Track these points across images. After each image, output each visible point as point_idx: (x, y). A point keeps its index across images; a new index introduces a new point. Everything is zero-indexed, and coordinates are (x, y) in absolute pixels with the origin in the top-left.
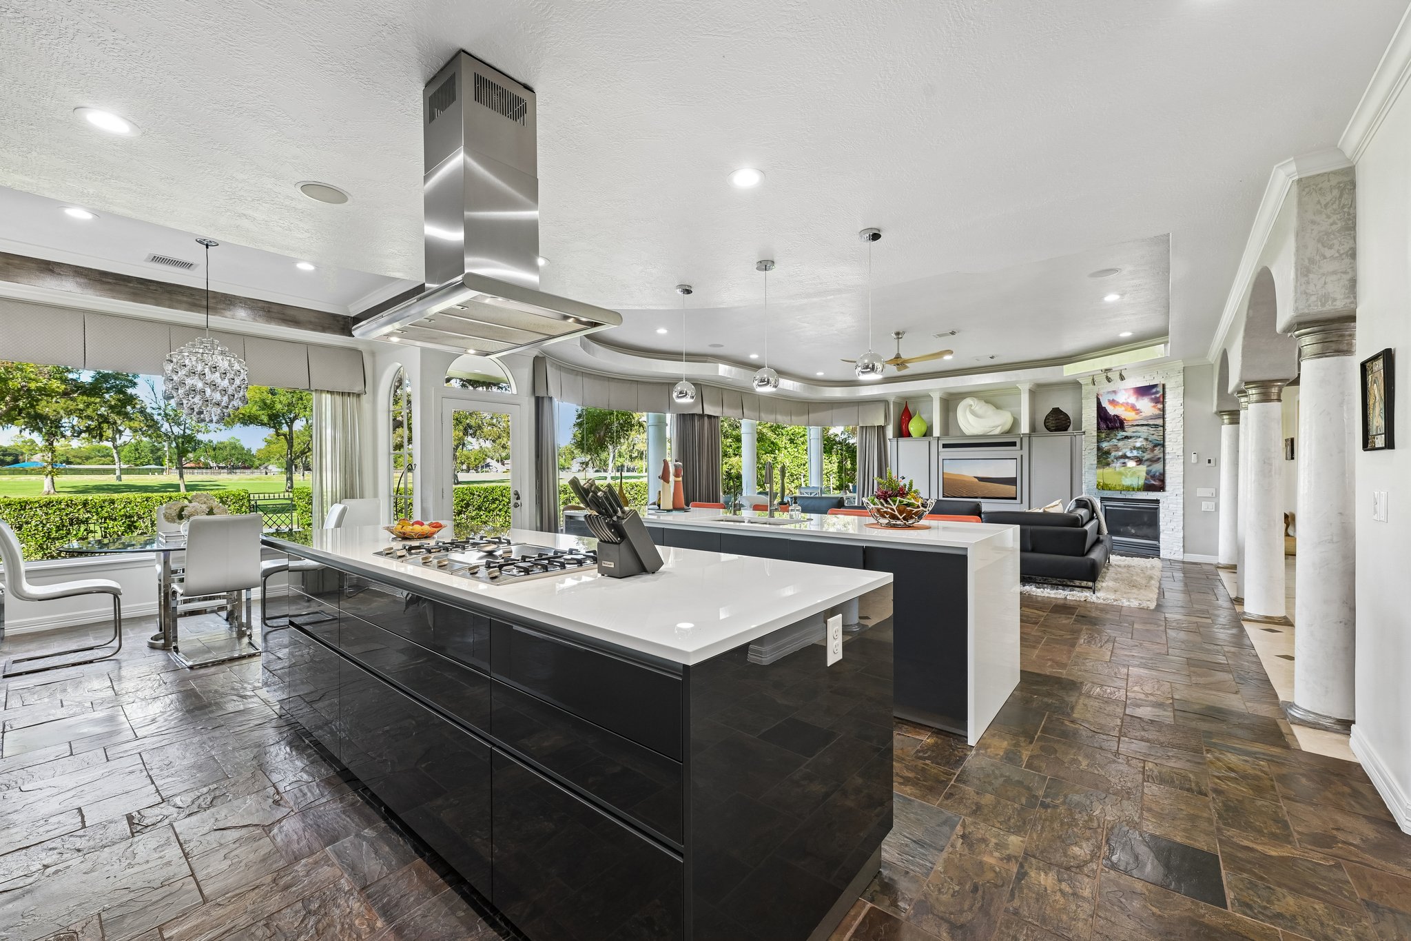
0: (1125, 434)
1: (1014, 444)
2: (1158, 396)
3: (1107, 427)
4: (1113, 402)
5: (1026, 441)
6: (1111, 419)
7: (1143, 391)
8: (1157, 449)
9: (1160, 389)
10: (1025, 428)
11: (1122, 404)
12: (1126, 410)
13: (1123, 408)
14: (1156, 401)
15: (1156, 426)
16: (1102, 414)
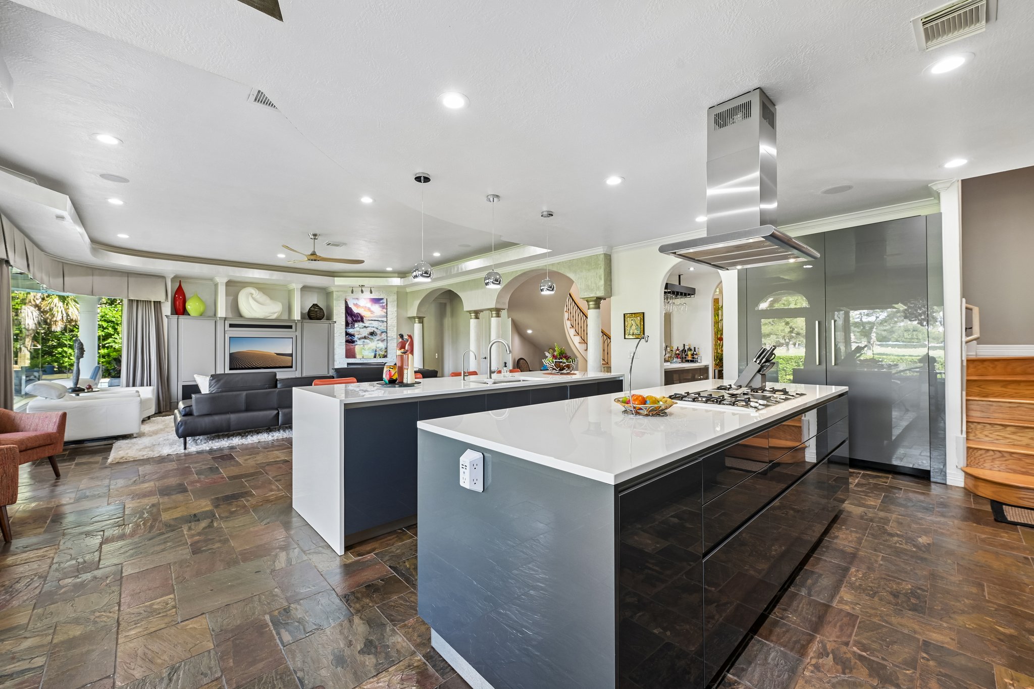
0: (364, 325)
1: (290, 327)
2: (384, 305)
3: (353, 319)
4: (356, 305)
5: (299, 325)
6: (355, 315)
7: (377, 301)
8: (383, 334)
9: (385, 301)
10: (297, 316)
11: (362, 307)
12: (365, 310)
13: (363, 309)
14: (383, 307)
15: (383, 321)
16: (348, 311)
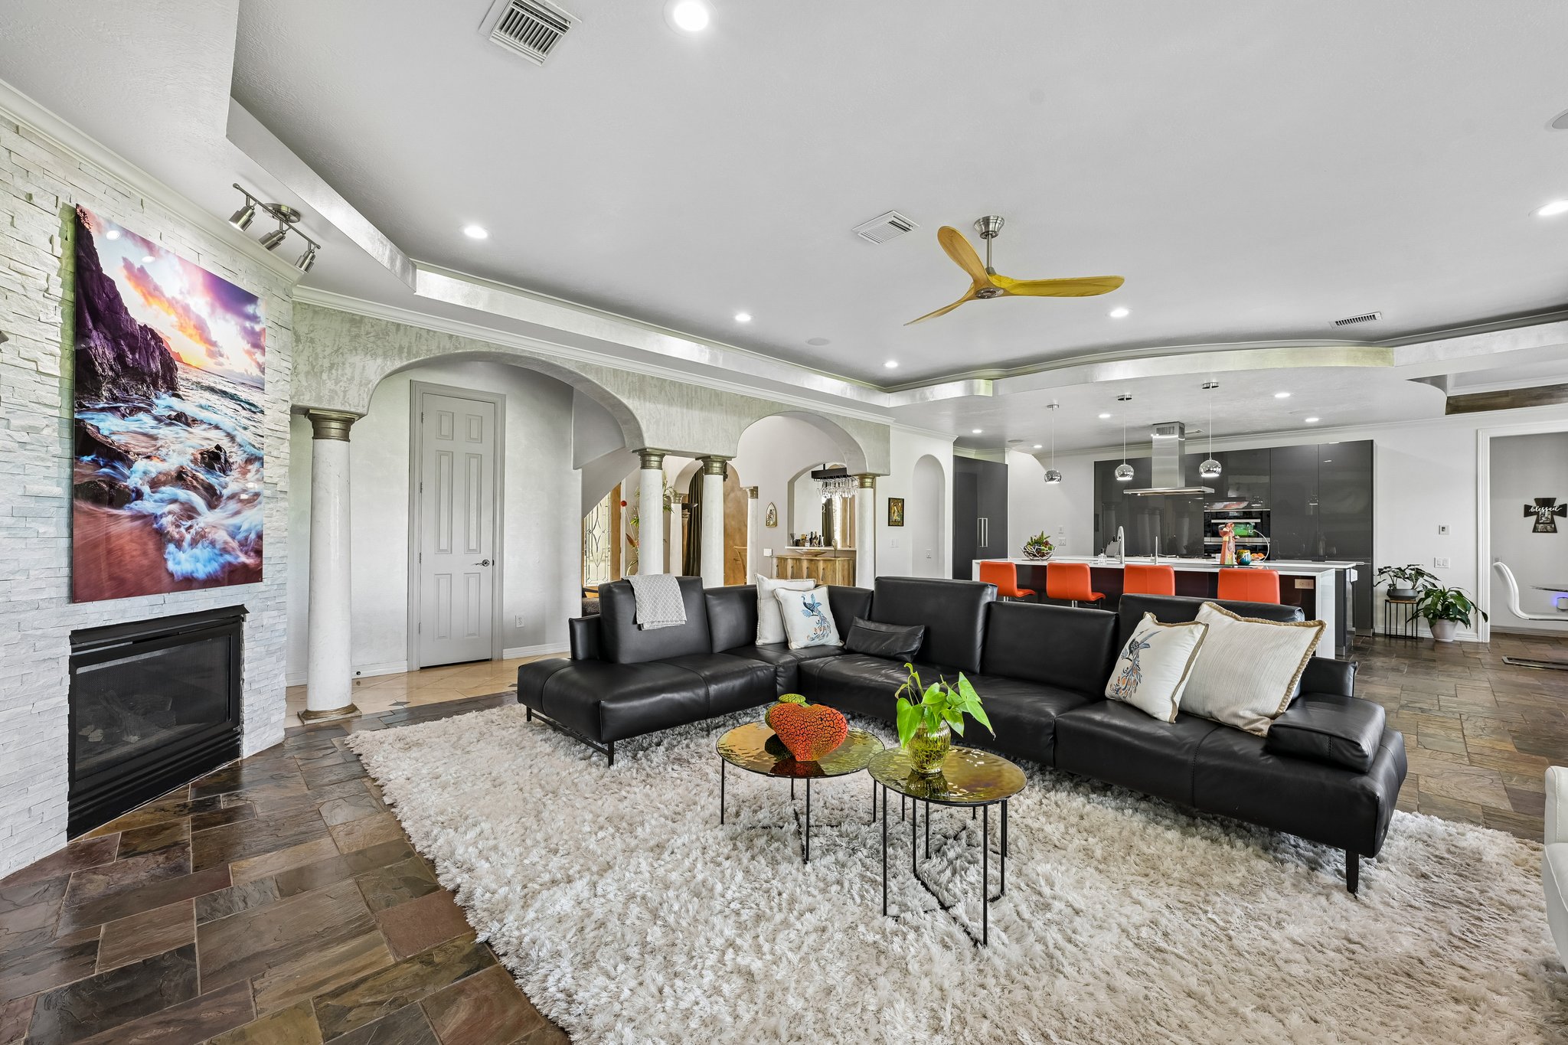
6: (133, 336)
16: (96, 300)
